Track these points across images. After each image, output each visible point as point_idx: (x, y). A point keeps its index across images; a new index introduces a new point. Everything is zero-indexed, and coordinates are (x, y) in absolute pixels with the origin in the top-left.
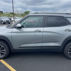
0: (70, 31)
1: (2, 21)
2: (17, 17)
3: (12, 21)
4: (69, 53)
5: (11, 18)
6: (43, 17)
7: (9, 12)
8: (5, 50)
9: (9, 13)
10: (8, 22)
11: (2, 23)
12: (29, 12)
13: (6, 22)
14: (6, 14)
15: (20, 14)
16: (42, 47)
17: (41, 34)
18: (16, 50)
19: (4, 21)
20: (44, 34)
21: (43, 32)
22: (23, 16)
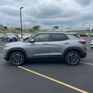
0: (68, 44)
1: (8, 38)
2: (25, 34)
3: (19, 37)
4: (69, 60)
5: (18, 34)
6: (49, 34)
7: (14, 27)
8: (22, 59)
9: (15, 29)
10: (14, 39)
11: (8, 40)
12: (39, 27)
13: (13, 39)
14: (11, 30)
15: (28, 29)
16: (49, 56)
17: (48, 46)
18: (30, 58)
19: (10, 38)
20: (50, 46)
21: (49, 45)
22: (32, 32)
